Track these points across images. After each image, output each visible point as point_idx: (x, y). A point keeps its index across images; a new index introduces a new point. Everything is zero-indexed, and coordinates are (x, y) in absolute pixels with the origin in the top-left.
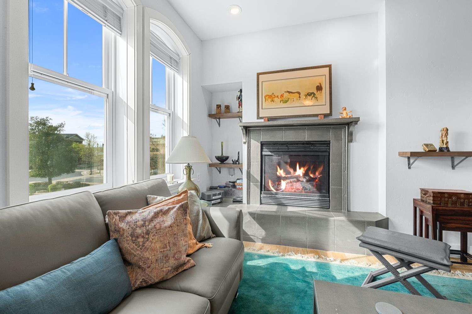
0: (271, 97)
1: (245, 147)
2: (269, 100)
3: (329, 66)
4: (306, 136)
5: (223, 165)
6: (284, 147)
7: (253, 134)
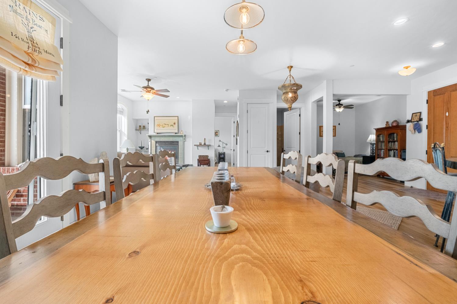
0: (159, 125)
1: (150, 143)
2: (158, 126)
3: (178, 117)
4: (171, 139)
5: (142, 150)
6: (164, 143)
7: (152, 138)
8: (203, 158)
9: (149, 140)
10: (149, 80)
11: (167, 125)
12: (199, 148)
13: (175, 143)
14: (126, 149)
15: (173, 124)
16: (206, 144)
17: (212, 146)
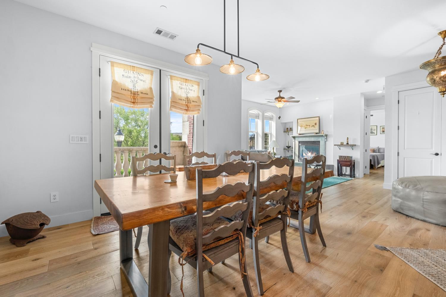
3: (319, 117)
4: (313, 139)
5: (288, 149)
6: (306, 143)
7: (296, 139)
8: (344, 159)
9: (293, 141)
10: (280, 91)
11: (309, 126)
12: (341, 148)
13: (317, 143)
14: (272, 148)
15: (314, 125)
16: (349, 144)
17: (358, 145)
